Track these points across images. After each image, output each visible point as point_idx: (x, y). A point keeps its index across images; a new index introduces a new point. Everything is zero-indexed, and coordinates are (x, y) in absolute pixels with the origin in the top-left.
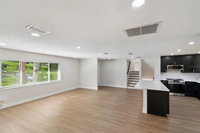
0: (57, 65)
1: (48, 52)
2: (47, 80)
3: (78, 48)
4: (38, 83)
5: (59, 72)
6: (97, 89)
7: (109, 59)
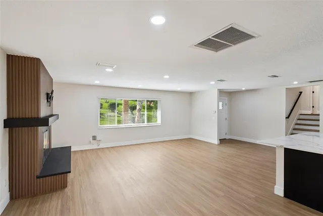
0: (156, 102)
1: (140, 86)
2: (144, 122)
3: (166, 77)
4: (133, 125)
5: (159, 113)
6: (217, 143)
7: (244, 89)
